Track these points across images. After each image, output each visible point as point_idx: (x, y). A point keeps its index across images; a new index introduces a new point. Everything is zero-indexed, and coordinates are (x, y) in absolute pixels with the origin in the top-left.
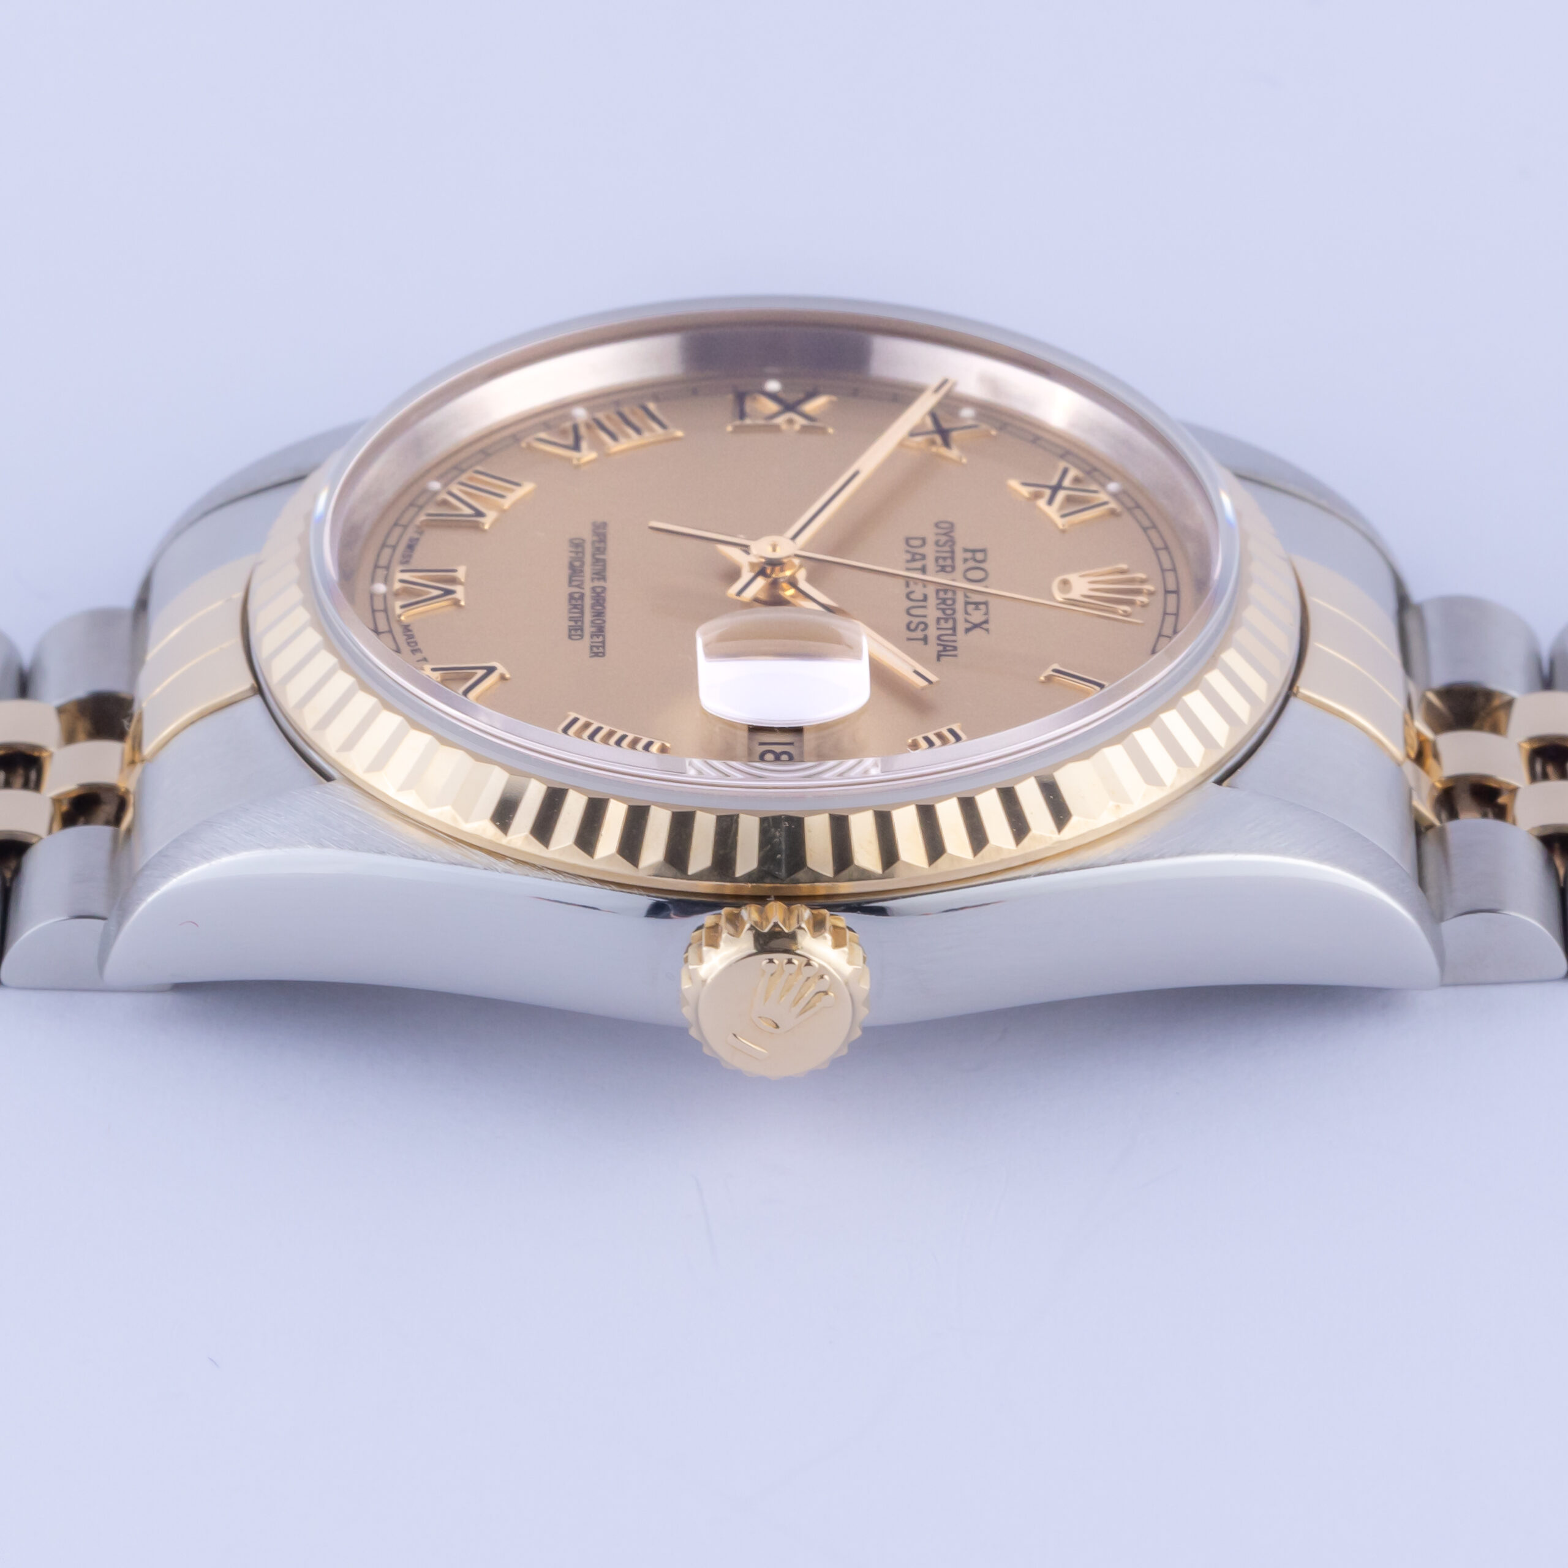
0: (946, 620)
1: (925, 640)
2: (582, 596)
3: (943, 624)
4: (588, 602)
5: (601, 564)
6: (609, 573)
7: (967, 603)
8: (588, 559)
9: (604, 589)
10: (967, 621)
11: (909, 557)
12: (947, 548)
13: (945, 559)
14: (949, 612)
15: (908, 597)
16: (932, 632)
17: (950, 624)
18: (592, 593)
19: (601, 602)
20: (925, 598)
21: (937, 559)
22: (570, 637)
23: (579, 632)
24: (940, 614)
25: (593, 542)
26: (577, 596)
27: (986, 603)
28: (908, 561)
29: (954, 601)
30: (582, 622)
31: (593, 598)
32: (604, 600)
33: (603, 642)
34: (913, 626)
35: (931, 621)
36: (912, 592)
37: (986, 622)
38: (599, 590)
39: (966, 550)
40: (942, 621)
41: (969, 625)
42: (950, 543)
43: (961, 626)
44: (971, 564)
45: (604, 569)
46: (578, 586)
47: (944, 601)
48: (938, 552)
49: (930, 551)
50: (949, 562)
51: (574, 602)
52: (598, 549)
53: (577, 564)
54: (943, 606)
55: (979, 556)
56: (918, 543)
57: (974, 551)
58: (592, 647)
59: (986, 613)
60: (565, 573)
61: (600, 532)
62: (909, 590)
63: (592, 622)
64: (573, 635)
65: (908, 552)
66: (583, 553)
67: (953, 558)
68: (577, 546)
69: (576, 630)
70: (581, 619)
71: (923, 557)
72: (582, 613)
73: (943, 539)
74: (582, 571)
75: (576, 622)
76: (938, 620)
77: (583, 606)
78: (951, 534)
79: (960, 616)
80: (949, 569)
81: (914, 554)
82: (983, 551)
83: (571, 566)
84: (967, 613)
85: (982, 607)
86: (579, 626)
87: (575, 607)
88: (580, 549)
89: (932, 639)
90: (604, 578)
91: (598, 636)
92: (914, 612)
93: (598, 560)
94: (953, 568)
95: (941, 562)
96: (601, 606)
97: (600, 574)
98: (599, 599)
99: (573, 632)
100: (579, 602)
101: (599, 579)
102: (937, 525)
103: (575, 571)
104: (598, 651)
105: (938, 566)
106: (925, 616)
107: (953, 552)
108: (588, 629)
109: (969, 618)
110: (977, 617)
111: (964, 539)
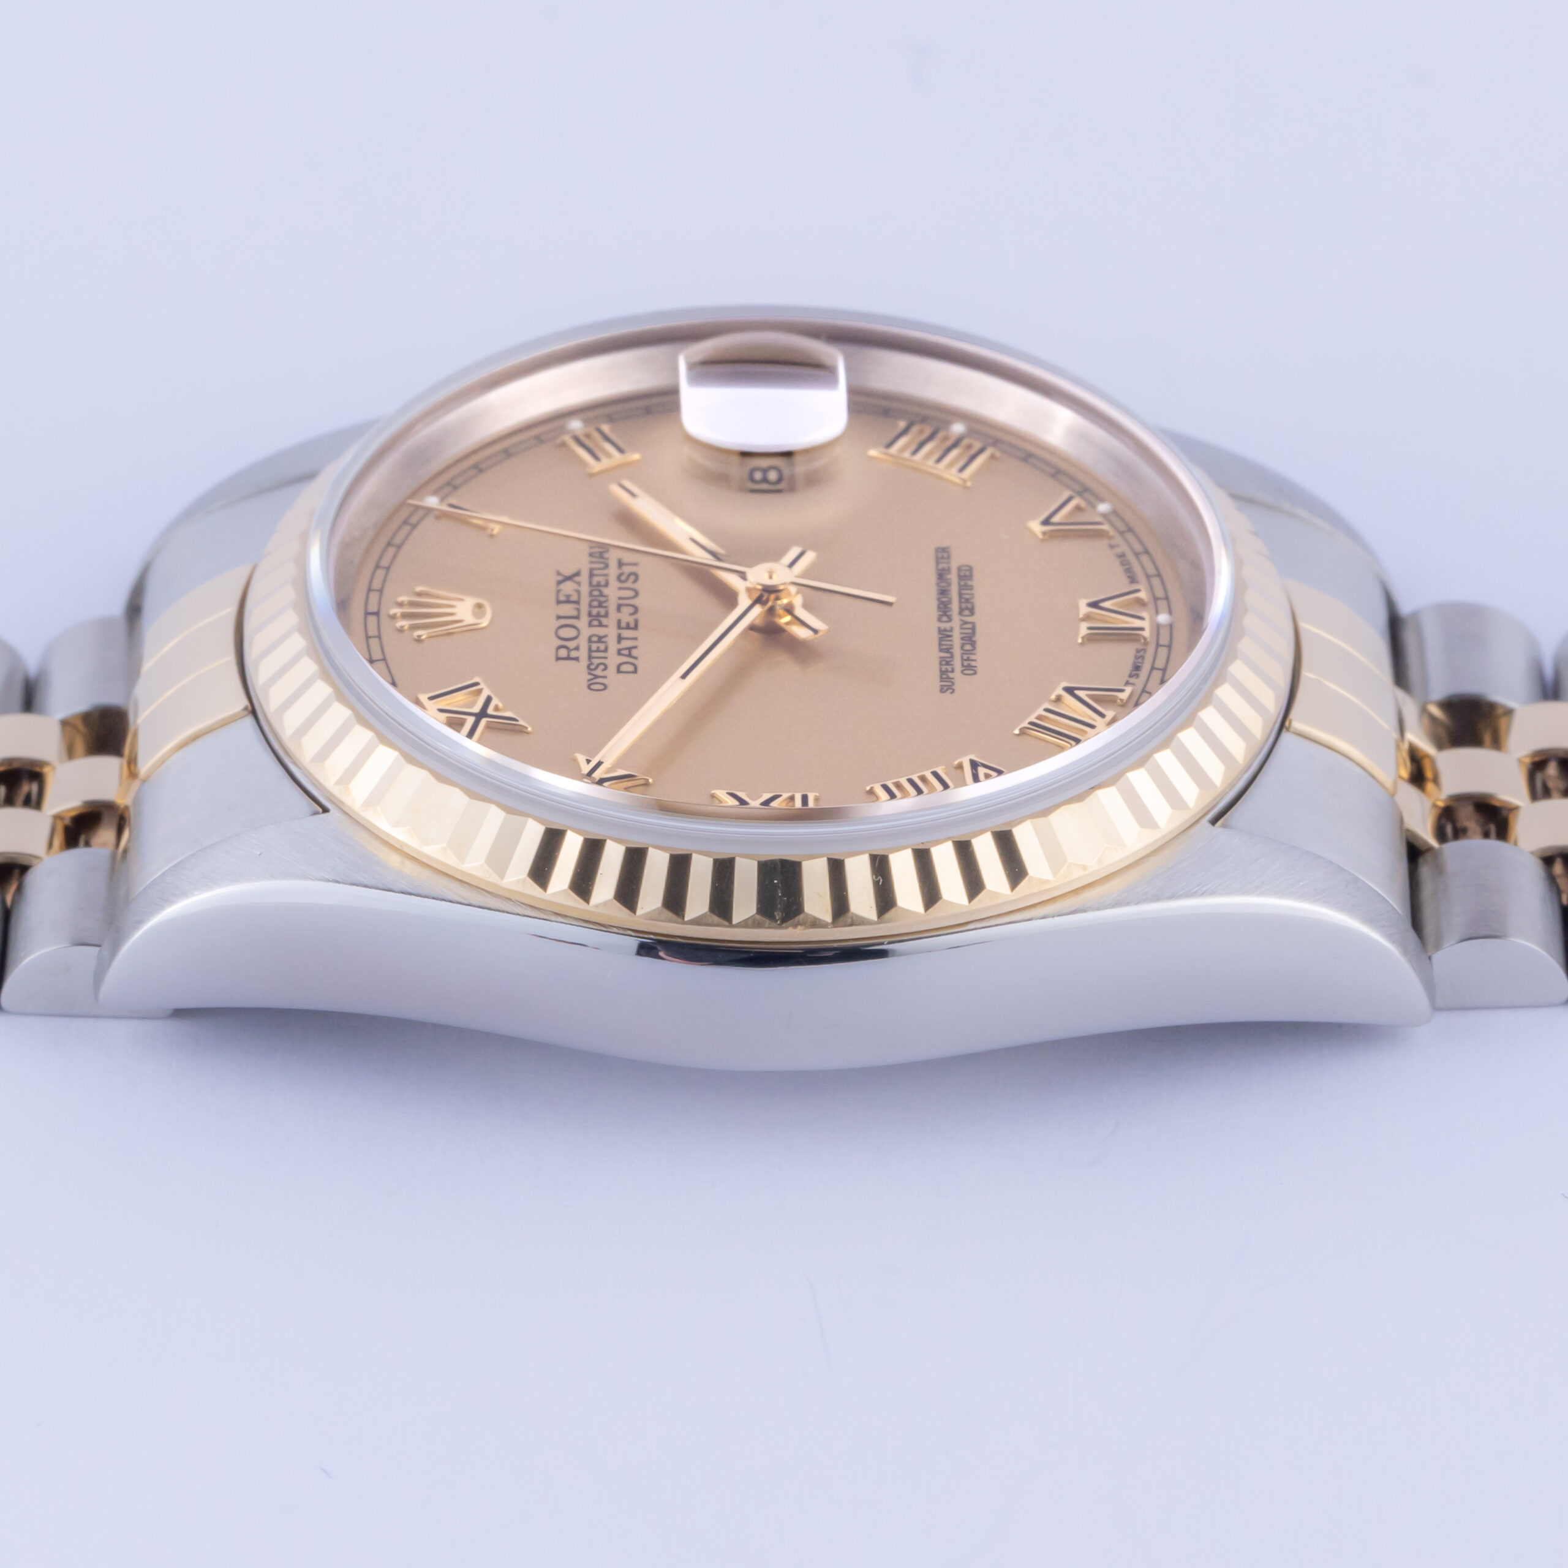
0: (599, 584)
1: (620, 564)
2: (961, 613)
3: (602, 580)
4: (955, 606)
5: (944, 647)
6: (935, 636)
7: (577, 602)
8: (957, 652)
9: (940, 620)
10: (579, 583)
11: (634, 652)
12: (596, 661)
13: (598, 650)
14: (596, 593)
15: (636, 610)
16: (613, 571)
17: (595, 580)
18: (951, 615)
19: (942, 606)
20: (619, 608)
21: (606, 650)
22: (970, 569)
23: (962, 574)
24: (606, 591)
25: (953, 671)
26: (967, 612)
27: (559, 602)
28: (635, 647)
29: (590, 606)
30: (959, 585)
31: (950, 610)
32: (939, 607)
33: (938, 563)
34: (632, 578)
35: (614, 584)
36: (632, 614)
37: (559, 583)
38: (945, 619)
39: (577, 659)
40: (603, 583)
41: (577, 579)
42: (592, 667)
43: (584, 578)
44: (571, 644)
45: (941, 640)
46: (966, 623)
47: (600, 605)
48: (605, 658)
49: (613, 660)
50: (594, 647)
51: (969, 606)
52: (948, 663)
53: (968, 647)
54: (602, 599)
55: (563, 653)
56: (624, 668)
57: (568, 658)
58: (949, 557)
59: (558, 592)
60: (979, 638)
61: (947, 685)
62: (635, 617)
63: (949, 584)
64: (967, 570)
65: (636, 658)
66: (963, 660)
67: (590, 650)
68: (969, 667)
69: (965, 576)
70: (961, 588)
71: (619, 652)
72: (960, 595)
73: (598, 672)
74: (962, 639)
75: (966, 585)
76: (607, 585)
77: (960, 602)
78: (591, 677)
79: (585, 589)
80: (595, 639)
81: (630, 655)
82: (558, 659)
83: (973, 644)
84: (578, 592)
85: (562, 598)
86: (963, 580)
87: (967, 601)
88: (966, 663)
89: (613, 563)
90: (940, 631)
91: (943, 569)
92: (630, 593)
93: (948, 651)
94: (590, 640)
95: (602, 646)
96: (943, 602)
97: (944, 635)
98: (944, 609)
99: (968, 573)
100: (963, 606)
101: (945, 630)
102: (605, 687)
103: (969, 639)
104: (942, 554)
105: (605, 642)
106: (620, 589)
107: (590, 658)
108: (953, 577)
109: (576, 586)
110: (568, 587)
111: (578, 671)
